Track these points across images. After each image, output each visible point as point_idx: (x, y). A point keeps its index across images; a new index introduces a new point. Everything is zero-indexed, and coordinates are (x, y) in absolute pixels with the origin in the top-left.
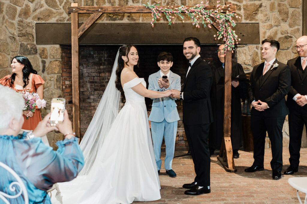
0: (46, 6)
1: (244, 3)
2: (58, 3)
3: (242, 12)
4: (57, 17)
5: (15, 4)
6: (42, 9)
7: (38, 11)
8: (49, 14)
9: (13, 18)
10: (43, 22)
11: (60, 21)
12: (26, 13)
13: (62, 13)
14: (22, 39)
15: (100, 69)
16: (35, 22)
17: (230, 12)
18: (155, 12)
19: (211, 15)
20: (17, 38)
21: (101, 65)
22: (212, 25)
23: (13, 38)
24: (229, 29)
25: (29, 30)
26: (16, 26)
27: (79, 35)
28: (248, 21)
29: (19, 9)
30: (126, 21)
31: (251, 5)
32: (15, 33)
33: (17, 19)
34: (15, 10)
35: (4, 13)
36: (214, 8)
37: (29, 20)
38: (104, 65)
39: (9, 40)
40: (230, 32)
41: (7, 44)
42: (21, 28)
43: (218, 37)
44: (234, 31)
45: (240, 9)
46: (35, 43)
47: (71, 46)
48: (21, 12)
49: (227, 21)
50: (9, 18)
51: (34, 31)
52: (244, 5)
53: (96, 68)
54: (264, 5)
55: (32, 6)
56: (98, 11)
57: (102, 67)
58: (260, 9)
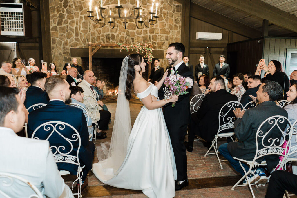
0: (75, 41)
1: (158, 41)
2: (80, 40)
3: (157, 45)
4: (80, 46)
5: (61, 39)
6: (73, 42)
7: (71, 43)
8: (76, 44)
9: (61, 45)
10: (74, 47)
11: (81, 47)
12: (66, 43)
13: (82, 44)
14: (64, 55)
15: (97, 68)
16: (70, 48)
17: (150, 47)
18: (122, 47)
19: (143, 48)
20: (63, 54)
21: (97, 66)
22: (144, 52)
23: (61, 54)
24: (150, 54)
25: (67, 51)
26: (62, 49)
27: (92, 55)
28: (159, 49)
29: (63, 42)
30: (109, 48)
31: (160, 42)
32: (62, 52)
33: (62, 46)
34: (61, 42)
35: (57, 43)
36: (144, 45)
37: (68, 47)
38: (98, 66)
39: (59, 55)
40: (150, 55)
41: (58, 57)
42: (64, 50)
43: (145, 57)
44: (152, 55)
45: (156, 44)
46: (70, 56)
47: (89, 58)
48: (64, 43)
49: (149, 51)
50: (59, 46)
51: (70, 51)
52: (158, 42)
53: (95, 67)
54: (165, 42)
55: (69, 41)
56: (100, 45)
57: (97, 67)
58: (164, 44)
